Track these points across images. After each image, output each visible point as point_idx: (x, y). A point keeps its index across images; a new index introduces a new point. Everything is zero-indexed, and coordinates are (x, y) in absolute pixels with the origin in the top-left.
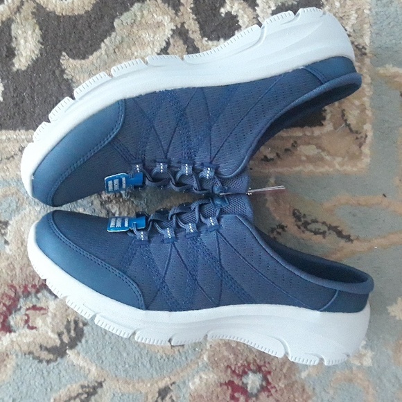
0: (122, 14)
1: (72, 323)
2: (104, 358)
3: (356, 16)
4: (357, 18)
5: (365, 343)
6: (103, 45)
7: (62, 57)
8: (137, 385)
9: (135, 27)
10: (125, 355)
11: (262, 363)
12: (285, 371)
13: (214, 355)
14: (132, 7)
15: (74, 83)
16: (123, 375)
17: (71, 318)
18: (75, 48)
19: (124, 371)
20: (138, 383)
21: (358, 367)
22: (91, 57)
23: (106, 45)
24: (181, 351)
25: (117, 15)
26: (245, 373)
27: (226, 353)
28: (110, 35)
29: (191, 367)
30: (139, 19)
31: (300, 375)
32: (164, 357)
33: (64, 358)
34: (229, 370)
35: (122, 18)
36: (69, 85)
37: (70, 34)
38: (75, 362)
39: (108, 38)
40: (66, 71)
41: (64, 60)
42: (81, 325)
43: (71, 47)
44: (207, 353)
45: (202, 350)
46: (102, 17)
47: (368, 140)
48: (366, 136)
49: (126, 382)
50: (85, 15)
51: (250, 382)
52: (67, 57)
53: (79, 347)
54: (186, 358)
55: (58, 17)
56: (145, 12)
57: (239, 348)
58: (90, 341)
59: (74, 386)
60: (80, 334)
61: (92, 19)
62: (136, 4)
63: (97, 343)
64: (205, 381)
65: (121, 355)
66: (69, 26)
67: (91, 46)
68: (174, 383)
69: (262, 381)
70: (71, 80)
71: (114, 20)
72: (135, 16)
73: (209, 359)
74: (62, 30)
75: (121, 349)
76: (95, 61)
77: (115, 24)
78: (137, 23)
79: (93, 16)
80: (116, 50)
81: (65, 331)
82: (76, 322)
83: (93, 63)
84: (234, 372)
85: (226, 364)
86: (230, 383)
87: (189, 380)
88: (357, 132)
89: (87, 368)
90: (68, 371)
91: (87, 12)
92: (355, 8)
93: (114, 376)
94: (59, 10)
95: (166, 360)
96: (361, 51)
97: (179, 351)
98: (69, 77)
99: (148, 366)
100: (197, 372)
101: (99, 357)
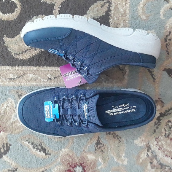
0: (29, 20)
1: (5, 144)
2: (18, 159)
4: (123, 24)
5: (124, 155)
7: (4, 37)
8: (31, 170)
10: (26, 158)
11: (82, 163)
12: (91, 166)
13: (62, 159)
14: (33, 18)
15: (9, 47)
16: (25, 166)
17: (5, 142)
18: (9, 33)
19: (26, 164)
20: (32, 169)
21: (121, 165)
22: (16, 37)
24: (49, 157)
25: (27, 21)
26: (75, 166)
27: (68, 158)
29: (53, 163)
31: (98, 167)
32: (42, 159)
33: (2, 159)
34: (69, 165)
36: (7, 48)
37: (8, 28)
38: (6, 160)
40: (5, 43)
41: (4, 38)
42: (9, 145)
43: (8, 33)
44: (60, 158)
45: (58, 157)
46: (21, 21)
47: (127, 73)
48: (126, 72)
49: (27, 169)
50: (14, 21)
51: (77, 170)
52: (6, 37)
53: (8, 154)
54: (51, 160)
55: (3, 21)
57: (73, 156)
58: (12, 152)
59: (5, 170)
60: (8, 149)
61: (17, 22)
62: (34, 17)
63: (15, 152)
64: (59, 169)
65: (25, 158)
66: (7, 25)
67: (16, 33)
68: (46, 170)
69: (82, 170)
70: (8, 46)
71: (25, 23)
73: (61, 160)
74: (4, 26)
75: (25, 155)
81: (2, 148)
82: (7, 144)
83: (16, 40)
84: (71, 166)
85: (67, 163)
86: (69, 170)
87: (52, 169)
88: (122, 70)
89: (11, 163)
90: (3, 164)
91: (15, 19)
92: (122, 20)
93: (22, 166)
94: (3, 18)
95: (43, 160)
97: (48, 157)
98: (7, 45)
99: (36, 163)
100: (56, 166)
101: (16, 159)
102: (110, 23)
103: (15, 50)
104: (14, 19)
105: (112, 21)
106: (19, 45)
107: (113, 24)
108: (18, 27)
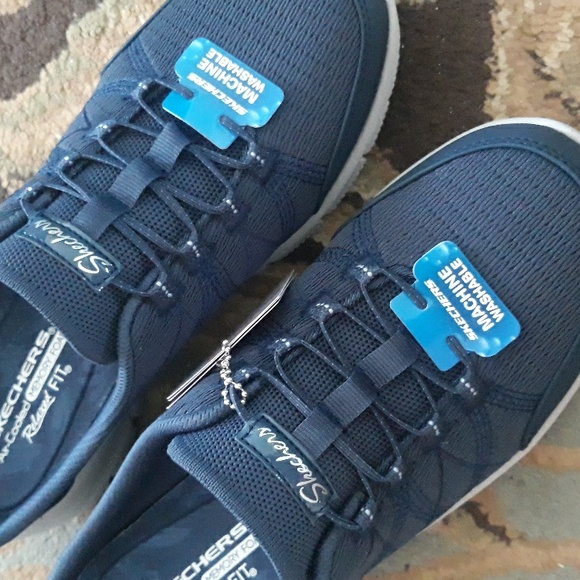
0: (81, 15)
3: (571, 33)
4: (571, 40)
6: (43, 74)
9: (103, 41)
22: (20, 97)
23: (48, 74)
25: (73, 18)
28: (57, 56)
30: (111, 25)
35: (82, 23)
39: (54, 61)
46: (47, 19)
50: (18, 17)
56: (124, 13)
61: (30, 24)
67: (22, 75)
71: (67, 26)
72: (106, 19)
76: (26, 105)
77: (69, 34)
78: (108, 33)
79: (30, 18)
80: (66, 86)
83: (21, 109)
96: (575, 115)
102: (497, 30)
103: (12, 157)
104: (19, 11)
105: (509, 19)
106: (31, 136)
107: (509, 34)
108: (33, 46)
